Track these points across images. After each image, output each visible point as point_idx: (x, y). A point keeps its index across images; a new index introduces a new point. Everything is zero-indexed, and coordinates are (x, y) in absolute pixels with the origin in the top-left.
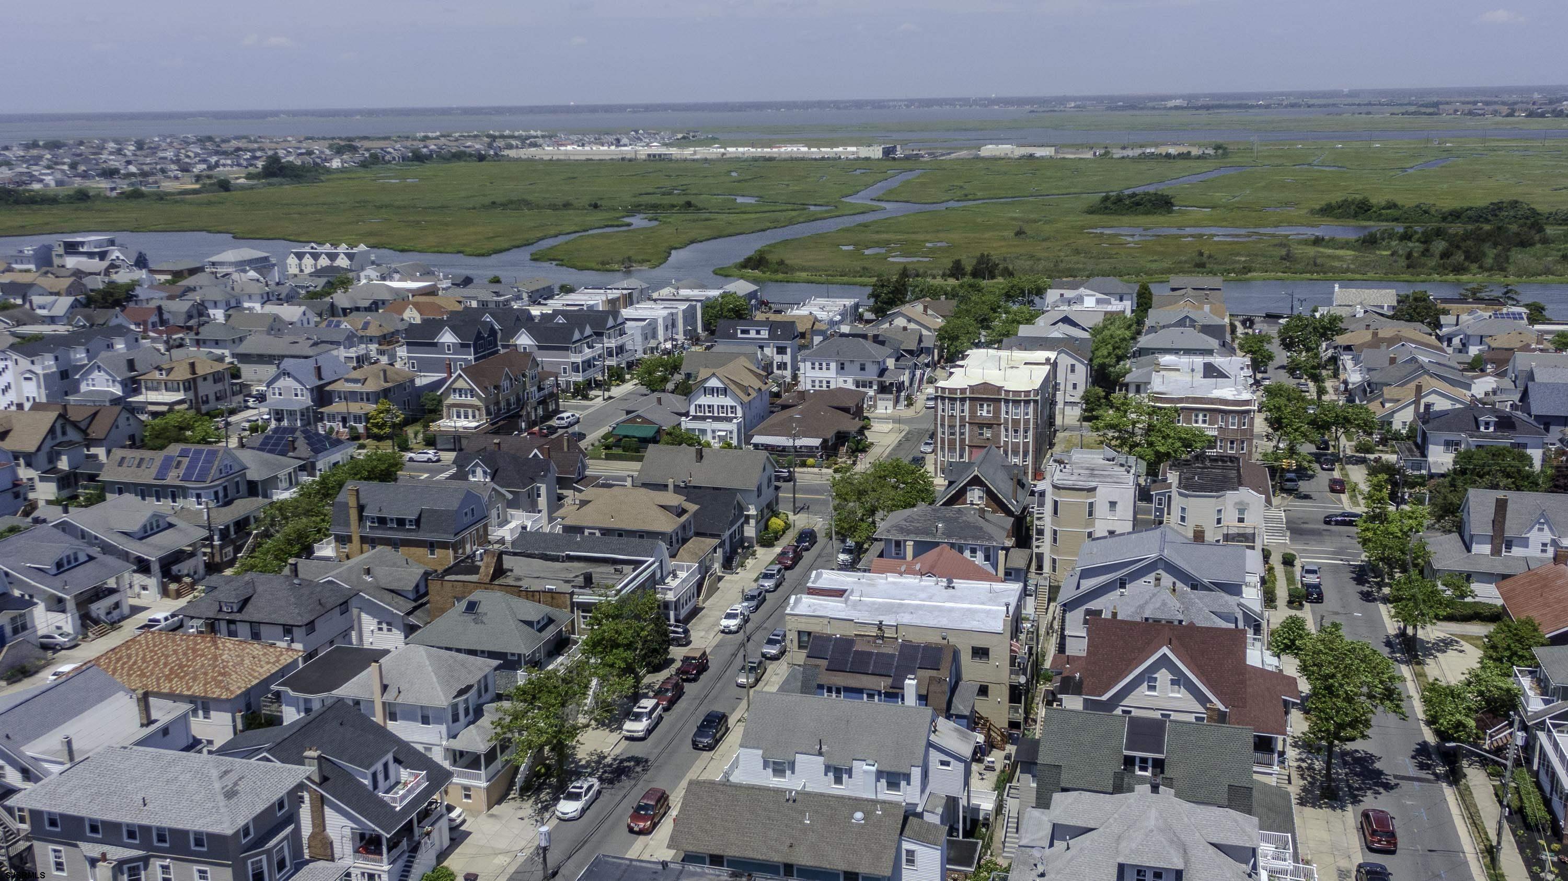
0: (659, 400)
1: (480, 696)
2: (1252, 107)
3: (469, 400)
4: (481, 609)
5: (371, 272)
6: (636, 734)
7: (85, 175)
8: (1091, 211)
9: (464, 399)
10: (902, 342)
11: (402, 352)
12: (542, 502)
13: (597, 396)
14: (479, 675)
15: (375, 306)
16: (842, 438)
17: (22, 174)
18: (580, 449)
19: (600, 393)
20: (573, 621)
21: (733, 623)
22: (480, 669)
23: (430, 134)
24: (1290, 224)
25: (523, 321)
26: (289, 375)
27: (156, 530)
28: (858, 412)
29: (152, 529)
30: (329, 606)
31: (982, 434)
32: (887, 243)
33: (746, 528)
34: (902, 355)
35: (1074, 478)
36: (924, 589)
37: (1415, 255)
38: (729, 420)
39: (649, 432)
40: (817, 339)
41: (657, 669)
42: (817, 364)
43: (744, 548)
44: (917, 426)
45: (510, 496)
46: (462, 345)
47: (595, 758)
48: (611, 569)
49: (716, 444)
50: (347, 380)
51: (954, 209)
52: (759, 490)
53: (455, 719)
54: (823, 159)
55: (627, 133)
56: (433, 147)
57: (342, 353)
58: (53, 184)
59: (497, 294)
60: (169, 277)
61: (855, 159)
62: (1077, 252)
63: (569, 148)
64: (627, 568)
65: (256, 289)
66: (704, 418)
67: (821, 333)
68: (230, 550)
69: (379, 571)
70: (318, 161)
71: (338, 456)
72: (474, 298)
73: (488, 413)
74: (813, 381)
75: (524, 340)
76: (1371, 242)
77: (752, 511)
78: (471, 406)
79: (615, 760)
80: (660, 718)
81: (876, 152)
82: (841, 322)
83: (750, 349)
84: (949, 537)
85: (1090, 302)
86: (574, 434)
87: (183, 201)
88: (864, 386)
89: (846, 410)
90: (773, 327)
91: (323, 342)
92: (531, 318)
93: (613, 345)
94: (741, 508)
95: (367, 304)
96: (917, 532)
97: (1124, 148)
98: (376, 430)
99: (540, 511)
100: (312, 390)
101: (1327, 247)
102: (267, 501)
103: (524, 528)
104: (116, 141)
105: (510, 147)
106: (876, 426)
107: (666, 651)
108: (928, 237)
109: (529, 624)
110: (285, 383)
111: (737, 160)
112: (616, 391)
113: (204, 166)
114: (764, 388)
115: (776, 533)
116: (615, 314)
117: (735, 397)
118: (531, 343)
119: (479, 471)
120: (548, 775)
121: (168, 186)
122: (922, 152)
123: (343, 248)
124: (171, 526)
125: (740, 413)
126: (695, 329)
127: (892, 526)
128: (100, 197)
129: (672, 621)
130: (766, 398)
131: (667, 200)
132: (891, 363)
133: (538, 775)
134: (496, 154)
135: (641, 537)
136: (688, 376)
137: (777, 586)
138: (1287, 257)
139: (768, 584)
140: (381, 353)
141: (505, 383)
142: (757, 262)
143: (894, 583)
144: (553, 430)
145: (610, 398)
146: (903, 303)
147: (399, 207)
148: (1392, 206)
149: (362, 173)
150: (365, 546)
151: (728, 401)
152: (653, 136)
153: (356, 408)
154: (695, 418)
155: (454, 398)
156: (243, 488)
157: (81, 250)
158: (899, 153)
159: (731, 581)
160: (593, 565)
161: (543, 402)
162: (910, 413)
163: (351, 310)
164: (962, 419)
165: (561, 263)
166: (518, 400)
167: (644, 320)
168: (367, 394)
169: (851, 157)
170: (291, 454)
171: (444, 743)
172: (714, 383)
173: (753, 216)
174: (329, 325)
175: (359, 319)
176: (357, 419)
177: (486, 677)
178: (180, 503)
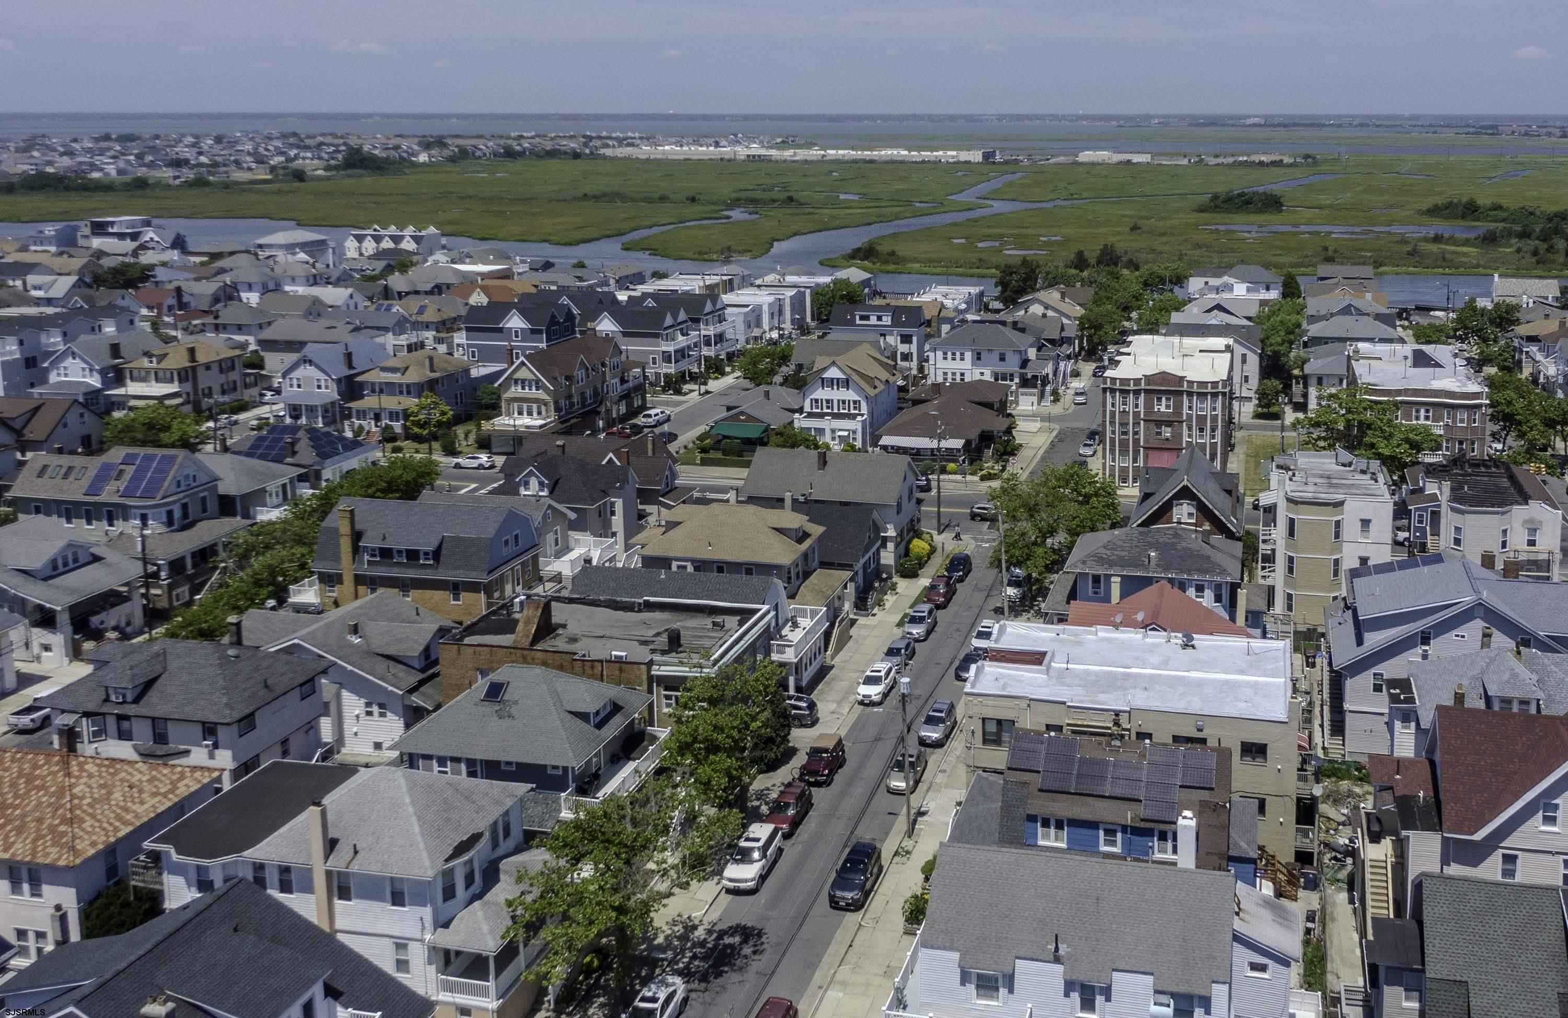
0: (767, 394)
1: (495, 844)
2: (1325, 125)
3: (534, 393)
4: (509, 695)
5: (440, 257)
6: (742, 885)
7: (152, 165)
8: (1201, 210)
9: (526, 392)
10: (1043, 331)
11: (460, 338)
12: (617, 522)
13: (691, 391)
14: (495, 813)
15: (438, 289)
16: (986, 438)
17: (81, 163)
18: (669, 453)
19: (696, 387)
20: (651, 706)
21: (874, 691)
22: (497, 802)
23: (525, 134)
24: (1402, 222)
25: (608, 304)
26: (310, 362)
27: (71, 566)
28: (1001, 408)
29: (65, 564)
30: (279, 689)
31: (1160, 434)
32: (1000, 237)
33: (883, 553)
34: (1044, 345)
35: (1311, 488)
36: (1153, 648)
37: (1542, 252)
38: (853, 417)
39: (753, 432)
40: (945, 328)
41: (772, 766)
42: (949, 354)
43: (882, 580)
44: (1069, 425)
45: (572, 516)
46: (533, 331)
47: (679, 929)
48: (707, 622)
49: (836, 447)
50: (384, 369)
51: (1063, 207)
52: (899, 505)
53: (449, 893)
54: (923, 162)
55: (726, 137)
56: (526, 145)
57: (390, 340)
58: (114, 173)
59: (580, 279)
60: (205, 259)
61: (955, 163)
62: (1198, 246)
63: (667, 148)
64: (731, 621)
65: (301, 271)
66: (821, 415)
67: (949, 321)
68: (184, 590)
69: (370, 628)
70: (405, 155)
71: (353, 462)
72: (553, 283)
73: (558, 409)
74: (945, 374)
75: (606, 325)
76: (1490, 239)
77: (891, 532)
78: (536, 401)
79: (709, 932)
80: (780, 851)
81: (976, 156)
82: (966, 311)
83: (872, 336)
84: (1166, 569)
85: (1240, 289)
86: (663, 434)
87: (250, 190)
88: (1004, 379)
89: (989, 406)
90: (896, 312)
91: (366, 328)
92: (615, 301)
93: (712, 333)
94: (877, 529)
95: (428, 287)
96: (1122, 563)
97: (1216, 156)
98: (416, 430)
99: (614, 534)
100: (339, 381)
101: (1447, 243)
102: (249, 522)
103: (588, 561)
104: (196, 137)
105: (607, 146)
106: (1022, 425)
107: (785, 739)
108: (1042, 231)
109: (583, 716)
110: (307, 372)
111: (837, 162)
112: (714, 385)
113: (282, 159)
114: (892, 379)
115: (920, 558)
116: (714, 298)
117: (860, 390)
118: (615, 329)
119: (534, 482)
120: (605, 967)
121: (239, 176)
122: (1021, 158)
123: (410, 230)
124: (96, 559)
125: (864, 409)
126: (803, 319)
127: (1089, 556)
128: (160, 185)
129: (792, 692)
130: (894, 392)
131: (767, 195)
132: (1032, 353)
133: (588, 971)
134: (592, 153)
135: (749, 572)
136: (800, 367)
137: (929, 633)
138: (1412, 253)
139: (917, 630)
140: (439, 341)
141: (580, 374)
142: (865, 254)
143: (1108, 640)
144: (637, 429)
145: (707, 392)
146: (1034, 290)
147: (484, 199)
148: (1498, 207)
149: (450, 167)
150: (362, 589)
151: (850, 395)
152: (752, 139)
153: (390, 402)
154: (811, 415)
155: (515, 391)
156: (212, 505)
157: (110, 230)
158: (998, 158)
159: (865, 626)
160: (682, 616)
161: (626, 396)
162: (1057, 409)
163: (407, 293)
164: (1136, 414)
165: (654, 252)
166: (596, 393)
167: (747, 306)
168: (408, 386)
169: (951, 160)
170: (289, 460)
171: (428, 937)
172: (833, 373)
173: (859, 211)
174: (378, 309)
175: (414, 304)
176: (394, 416)
177: (507, 813)
178: (120, 526)
